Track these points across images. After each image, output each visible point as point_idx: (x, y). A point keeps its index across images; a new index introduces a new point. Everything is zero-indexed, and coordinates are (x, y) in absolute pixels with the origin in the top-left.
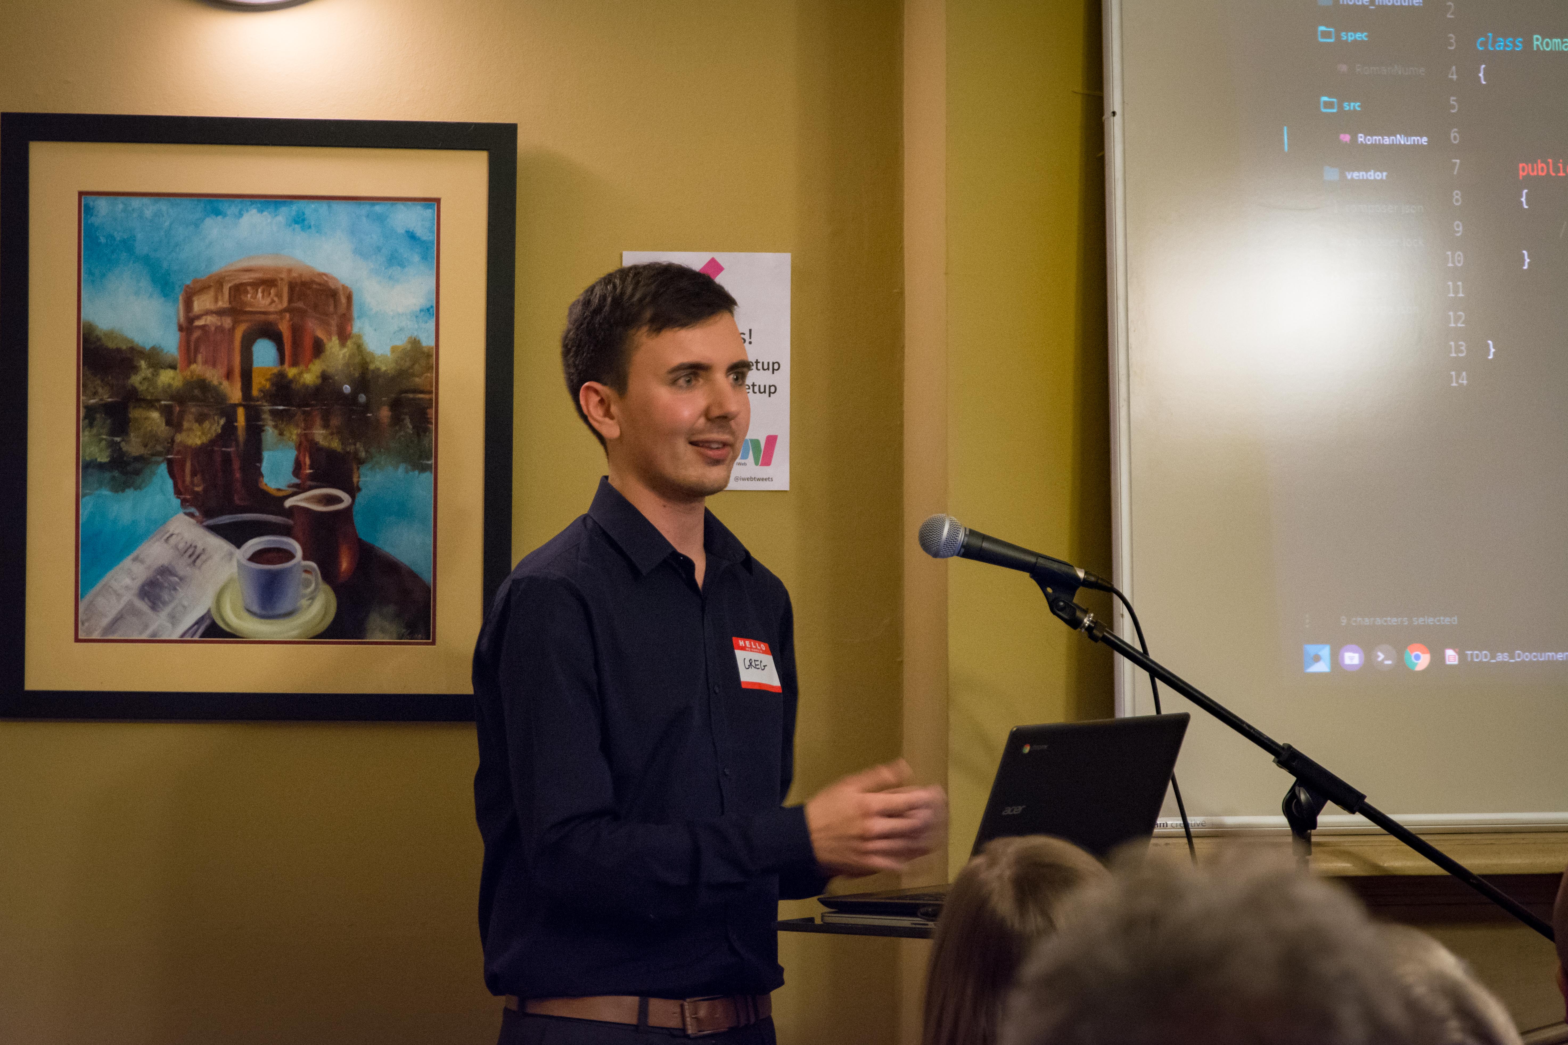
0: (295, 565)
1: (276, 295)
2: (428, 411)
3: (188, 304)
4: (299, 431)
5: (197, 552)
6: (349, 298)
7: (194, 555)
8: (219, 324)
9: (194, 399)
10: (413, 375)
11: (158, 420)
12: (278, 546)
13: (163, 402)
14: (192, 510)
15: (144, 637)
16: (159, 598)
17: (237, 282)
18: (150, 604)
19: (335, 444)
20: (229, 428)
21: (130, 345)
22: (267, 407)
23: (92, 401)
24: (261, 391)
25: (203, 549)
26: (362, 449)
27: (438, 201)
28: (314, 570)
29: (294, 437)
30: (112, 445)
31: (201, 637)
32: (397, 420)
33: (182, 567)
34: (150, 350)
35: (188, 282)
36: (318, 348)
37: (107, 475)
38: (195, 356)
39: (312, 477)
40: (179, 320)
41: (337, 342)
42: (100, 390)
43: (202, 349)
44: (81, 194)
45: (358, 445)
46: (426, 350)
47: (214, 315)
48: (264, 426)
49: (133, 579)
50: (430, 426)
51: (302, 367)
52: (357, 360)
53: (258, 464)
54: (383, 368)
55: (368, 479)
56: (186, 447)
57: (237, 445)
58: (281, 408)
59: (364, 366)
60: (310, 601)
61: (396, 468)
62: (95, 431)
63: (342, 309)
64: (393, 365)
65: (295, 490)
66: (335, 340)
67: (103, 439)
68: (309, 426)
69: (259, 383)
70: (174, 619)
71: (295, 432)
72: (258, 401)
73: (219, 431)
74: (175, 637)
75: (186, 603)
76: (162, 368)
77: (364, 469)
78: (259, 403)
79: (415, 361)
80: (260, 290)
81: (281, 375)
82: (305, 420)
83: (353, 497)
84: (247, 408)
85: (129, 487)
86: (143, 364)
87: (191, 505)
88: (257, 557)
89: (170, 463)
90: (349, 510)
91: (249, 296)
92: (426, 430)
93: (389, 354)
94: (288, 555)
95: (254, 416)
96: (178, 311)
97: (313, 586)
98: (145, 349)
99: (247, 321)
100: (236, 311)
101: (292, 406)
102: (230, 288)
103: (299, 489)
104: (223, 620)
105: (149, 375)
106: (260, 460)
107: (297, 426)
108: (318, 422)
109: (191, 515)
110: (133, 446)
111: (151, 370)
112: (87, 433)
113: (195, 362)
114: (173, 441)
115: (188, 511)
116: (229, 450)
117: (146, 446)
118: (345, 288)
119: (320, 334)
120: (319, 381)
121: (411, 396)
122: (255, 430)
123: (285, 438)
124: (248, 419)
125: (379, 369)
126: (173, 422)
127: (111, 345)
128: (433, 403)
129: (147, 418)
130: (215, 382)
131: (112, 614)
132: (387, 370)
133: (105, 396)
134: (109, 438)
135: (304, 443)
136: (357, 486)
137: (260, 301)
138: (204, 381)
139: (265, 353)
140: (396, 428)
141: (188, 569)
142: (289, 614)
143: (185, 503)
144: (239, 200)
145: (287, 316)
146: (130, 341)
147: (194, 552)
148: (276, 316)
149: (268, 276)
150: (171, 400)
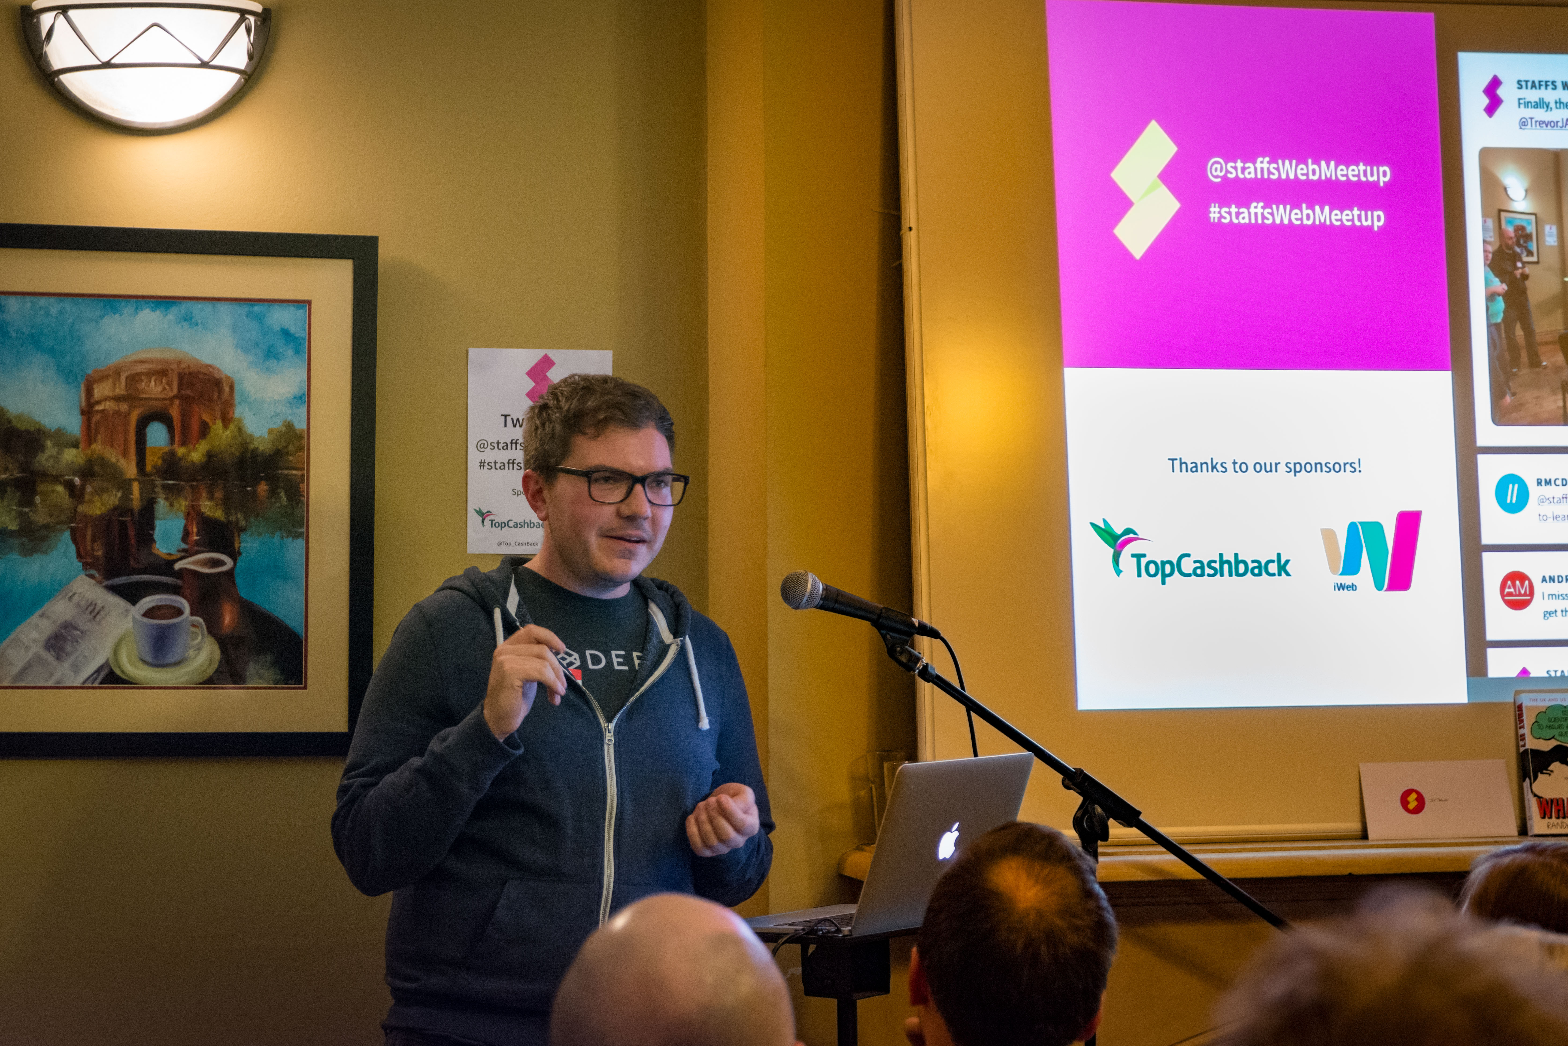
0: (184, 620)
1: (168, 384)
2: (301, 485)
3: (89, 392)
4: (187, 503)
5: (98, 608)
6: (232, 387)
7: (94, 612)
8: (117, 409)
9: (94, 473)
10: (287, 454)
11: (62, 493)
12: (168, 603)
13: (66, 477)
14: (93, 572)
15: (49, 684)
16: (62, 649)
17: (133, 372)
18: (55, 655)
19: (219, 514)
20: (125, 500)
21: (37, 427)
22: (159, 482)
24: (154, 467)
25: (103, 607)
26: (242, 519)
27: (309, 303)
28: (201, 624)
29: (183, 508)
31: (100, 684)
32: (273, 493)
33: (83, 623)
34: (56, 431)
35: (90, 372)
36: (204, 430)
38: (96, 437)
39: (199, 543)
40: (81, 406)
41: (221, 424)
42: (11, 466)
43: (102, 430)
45: (239, 515)
46: (298, 432)
47: (112, 401)
49: (40, 633)
50: (302, 498)
51: (190, 446)
52: (238, 441)
53: (151, 532)
54: (261, 448)
55: (248, 545)
56: (88, 517)
57: (132, 514)
58: (172, 482)
59: (244, 445)
60: (197, 652)
62: (6, 503)
63: (225, 397)
64: (270, 445)
65: (183, 554)
66: (219, 422)
67: (12, 510)
68: (196, 498)
69: (153, 460)
70: (75, 668)
71: (184, 503)
72: (151, 475)
73: (117, 502)
74: (77, 684)
75: (87, 654)
76: (66, 447)
77: (243, 536)
78: (153, 478)
79: (288, 442)
80: (153, 379)
81: (172, 453)
82: (193, 493)
83: (235, 560)
84: (142, 482)
85: (36, 552)
86: (49, 444)
87: (92, 568)
88: (150, 613)
89: (73, 531)
90: (231, 572)
91: (143, 384)
92: (299, 502)
93: (266, 435)
94: (179, 612)
95: (147, 490)
96: (80, 397)
97: (200, 638)
98: (50, 430)
99: (140, 406)
100: (130, 398)
101: (181, 480)
102: (127, 378)
103: (186, 554)
104: (120, 668)
105: (55, 453)
106: (153, 529)
107: (186, 498)
108: (204, 495)
109: (92, 577)
110: (40, 517)
111: (56, 449)
113: (95, 441)
114: (76, 510)
115: (88, 573)
116: (125, 519)
117: (51, 516)
118: (227, 377)
119: (206, 418)
120: (205, 459)
121: (286, 472)
122: (149, 504)
123: (175, 509)
124: (143, 492)
125: (258, 448)
126: (76, 494)
127: (21, 427)
128: (305, 478)
129: (52, 491)
130: (113, 460)
131: (21, 664)
132: (263, 451)
133: (15, 472)
134: (19, 509)
135: (192, 512)
136: (239, 551)
137: (154, 389)
138: (103, 459)
139: (157, 435)
140: (273, 500)
141: (89, 624)
142: (177, 663)
143: (86, 566)
144: (135, 300)
145: (177, 402)
146: (38, 423)
147: (94, 608)
148: (167, 403)
149: (161, 367)
150: (73, 475)
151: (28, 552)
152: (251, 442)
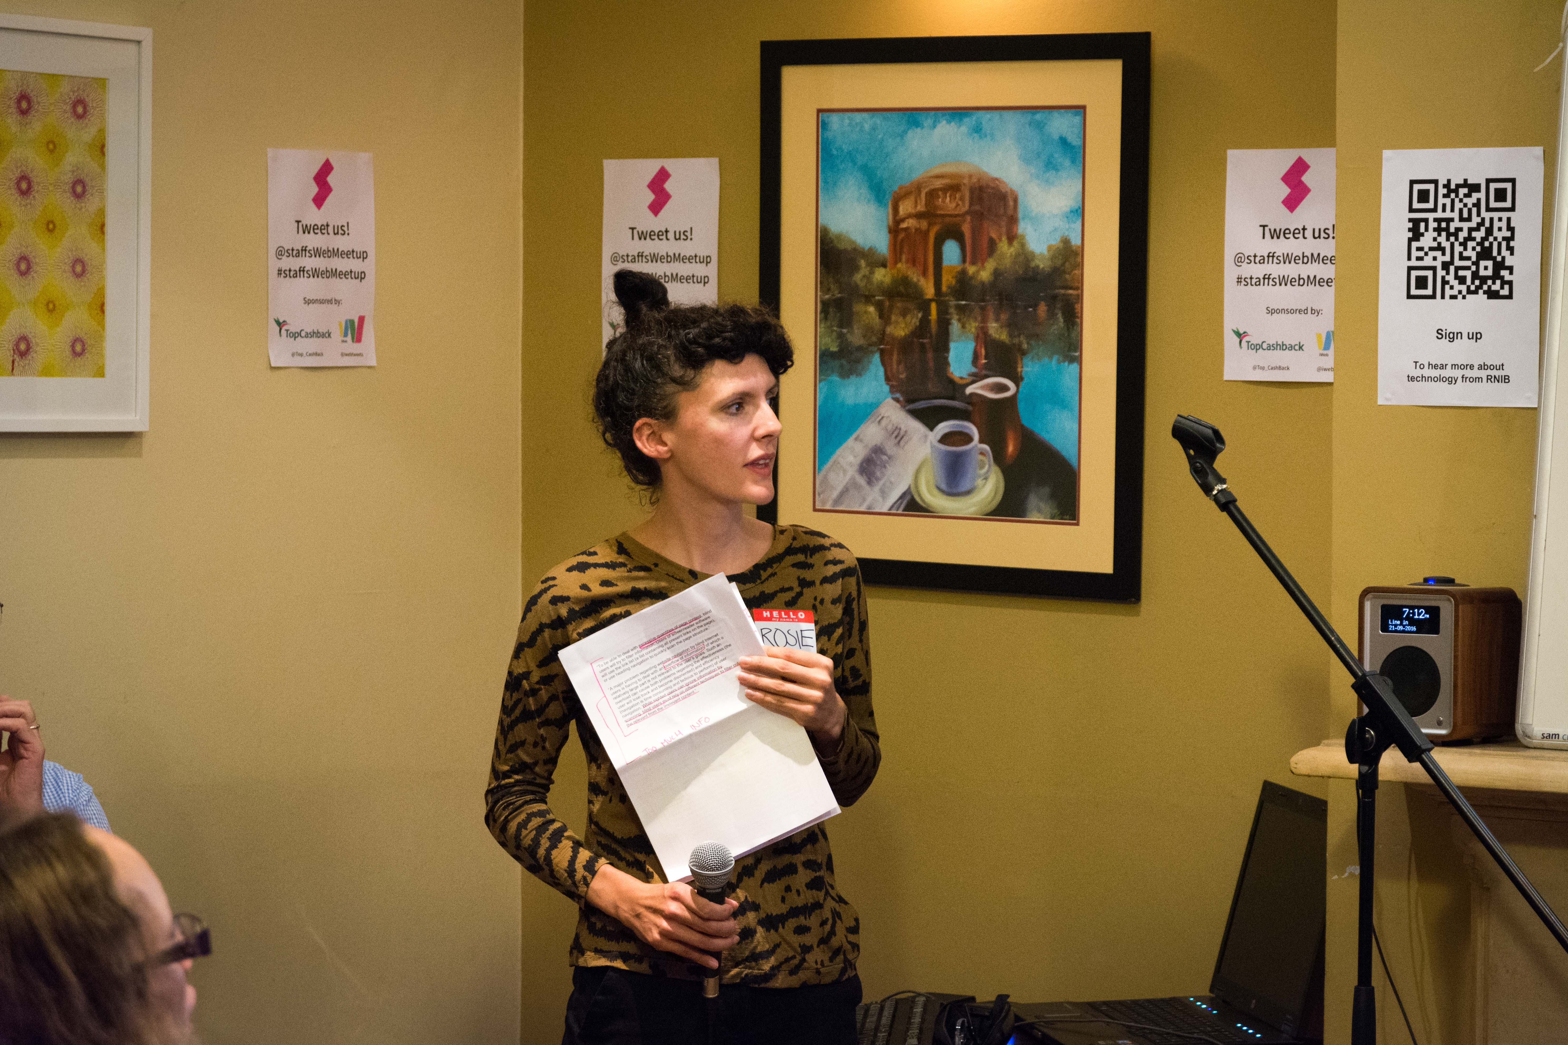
0: (973, 447)
1: (961, 199)
2: (1076, 306)
3: (896, 210)
4: (977, 324)
5: (902, 433)
6: (1016, 201)
7: (899, 436)
8: (918, 226)
9: (900, 295)
10: (1064, 272)
11: (874, 315)
12: (960, 429)
13: (877, 298)
14: (898, 395)
15: (862, 509)
16: (872, 473)
17: (932, 187)
18: (867, 479)
19: (1004, 336)
20: (925, 321)
21: (853, 246)
22: (953, 303)
23: (827, 297)
24: (949, 287)
25: (906, 432)
26: (1024, 341)
27: (1083, 108)
28: (987, 452)
29: (973, 330)
30: (841, 336)
31: (904, 510)
32: (1052, 315)
33: (890, 447)
34: (868, 250)
35: (896, 188)
36: (992, 247)
37: (836, 363)
38: (901, 254)
39: (986, 367)
40: (888, 222)
41: (1006, 241)
42: (831, 287)
43: (905, 249)
44: (819, 111)
45: (1022, 338)
46: (1074, 248)
47: (915, 218)
48: (951, 319)
49: (855, 457)
50: (1077, 319)
51: (980, 264)
52: (1021, 259)
53: (946, 354)
54: (1042, 266)
56: (893, 338)
57: (931, 337)
58: (963, 302)
59: (1027, 263)
60: (985, 481)
62: (829, 323)
63: (1010, 212)
64: (1049, 263)
65: (973, 378)
66: (1004, 238)
67: (834, 331)
68: (984, 320)
69: (948, 280)
70: (884, 493)
71: (974, 325)
72: (946, 296)
73: (917, 324)
74: (885, 510)
75: (893, 480)
76: (876, 266)
79: (1066, 259)
80: (948, 195)
81: (963, 272)
82: (982, 314)
83: (1017, 386)
84: (939, 303)
85: (852, 374)
86: (863, 263)
87: (896, 391)
88: (945, 439)
89: (882, 353)
90: (1014, 397)
91: (940, 200)
92: (1074, 324)
93: (1045, 252)
94: (968, 439)
95: (943, 310)
96: (888, 215)
97: (987, 467)
98: (864, 249)
99: (938, 223)
100: (930, 214)
101: (972, 301)
102: (926, 193)
103: (976, 378)
104: (920, 495)
107: (976, 319)
108: (991, 315)
109: (897, 400)
110: (856, 338)
111: (868, 269)
112: (823, 325)
113: (900, 260)
114: (884, 331)
115: (894, 396)
116: (925, 341)
117: (864, 337)
118: (1012, 191)
119: (993, 235)
120: (992, 278)
121: (1062, 291)
122: (944, 324)
123: (967, 330)
124: (939, 312)
125: (1038, 267)
126: (884, 315)
127: (841, 246)
128: (1080, 298)
129: (866, 312)
130: (915, 279)
131: (840, 489)
132: (1043, 268)
133: (836, 292)
134: (838, 330)
135: (981, 335)
136: (1021, 375)
137: (948, 205)
138: (907, 278)
139: (951, 252)
140: (1052, 322)
141: (895, 449)
142: (968, 493)
143: (893, 389)
144: (933, 113)
145: (968, 218)
146: (853, 242)
147: (899, 434)
148: (959, 218)
149: (955, 182)
150: (883, 295)
151: (845, 374)
152: (1033, 260)
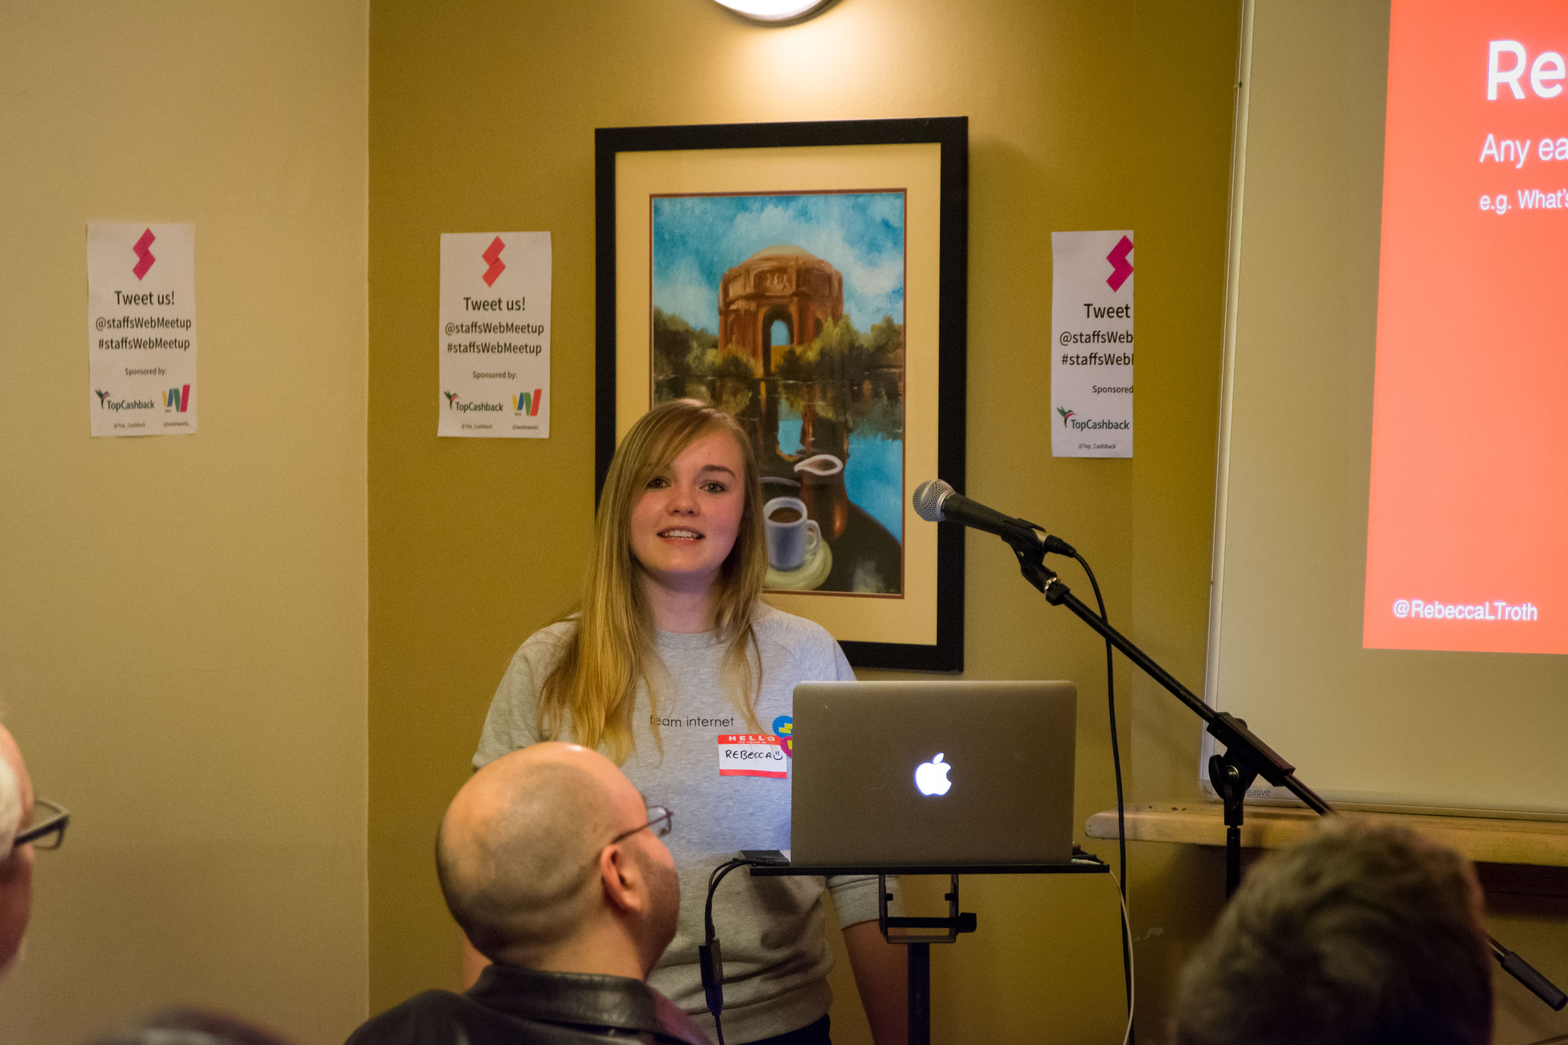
0: (802, 523)
1: (788, 281)
2: (899, 384)
3: (726, 292)
4: (804, 403)
6: (840, 282)
8: (747, 308)
9: (730, 375)
10: (887, 351)
11: (705, 394)
12: (789, 506)
13: (709, 378)
17: (761, 269)
19: (830, 414)
20: (755, 401)
21: (686, 328)
22: (781, 382)
23: (661, 377)
24: (777, 367)
26: (850, 419)
27: (904, 191)
28: (816, 528)
29: (801, 408)
32: (876, 393)
34: (700, 331)
35: (726, 271)
36: (818, 328)
38: (731, 336)
39: (814, 444)
40: (719, 304)
41: (832, 321)
42: (666, 368)
43: (736, 330)
44: (652, 196)
45: (848, 416)
46: (896, 328)
47: (744, 300)
48: (779, 398)
50: (900, 397)
51: (806, 345)
52: (846, 338)
53: (775, 433)
54: (866, 346)
57: (761, 415)
58: (791, 382)
59: (851, 342)
60: (813, 556)
61: (875, 435)
63: (835, 293)
64: (873, 342)
65: (802, 456)
66: (830, 319)
68: (811, 399)
69: (776, 359)
71: (801, 404)
72: (775, 375)
73: (748, 403)
76: (708, 348)
78: (776, 378)
79: (888, 338)
80: (776, 278)
81: (792, 352)
82: (809, 393)
84: (768, 382)
86: (695, 344)
88: (775, 513)
90: (841, 473)
91: (768, 282)
92: (897, 402)
93: (869, 331)
94: (797, 515)
95: (772, 390)
96: (718, 298)
97: (815, 542)
98: (696, 331)
99: (766, 305)
100: (758, 296)
101: (800, 380)
102: (755, 276)
103: (805, 455)
106: (777, 429)
107: (803, 398)
108: (818, 393)
111: (700, 350)
113: (731, 342)
116: (755, 419)
118: (837, 273)
119: (819, 315)
120: (818, 358)
121: (886, 370)
122: (773, 402)
123: (794, 409)
124: (769, 392)
125: (862, 346)
126: (716, 395)
127: (673, 328)
128: (902, 376)
130: (745, 359)
132: (868, 347)
133: (670, 373)
135: (808, 413)
136: (847, 452)
137: (777, 287)
138: (737, 358)
139: (779, 333)
140: (876, 400)
142: (798, 568)
144: (760, 197)
145: (796, 299)
146: (686, 324)
148: (787, 300)
149: (782, 264)
150: (713, 376)
152: (857, 340)
